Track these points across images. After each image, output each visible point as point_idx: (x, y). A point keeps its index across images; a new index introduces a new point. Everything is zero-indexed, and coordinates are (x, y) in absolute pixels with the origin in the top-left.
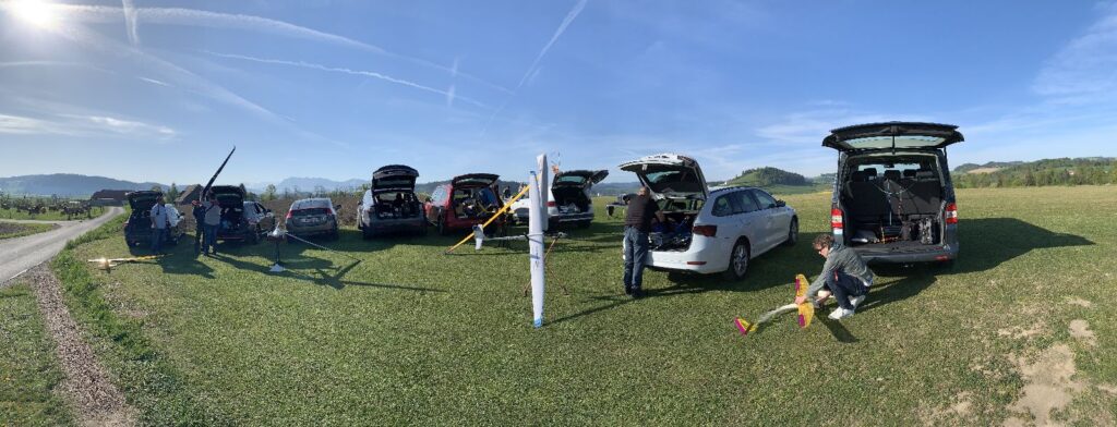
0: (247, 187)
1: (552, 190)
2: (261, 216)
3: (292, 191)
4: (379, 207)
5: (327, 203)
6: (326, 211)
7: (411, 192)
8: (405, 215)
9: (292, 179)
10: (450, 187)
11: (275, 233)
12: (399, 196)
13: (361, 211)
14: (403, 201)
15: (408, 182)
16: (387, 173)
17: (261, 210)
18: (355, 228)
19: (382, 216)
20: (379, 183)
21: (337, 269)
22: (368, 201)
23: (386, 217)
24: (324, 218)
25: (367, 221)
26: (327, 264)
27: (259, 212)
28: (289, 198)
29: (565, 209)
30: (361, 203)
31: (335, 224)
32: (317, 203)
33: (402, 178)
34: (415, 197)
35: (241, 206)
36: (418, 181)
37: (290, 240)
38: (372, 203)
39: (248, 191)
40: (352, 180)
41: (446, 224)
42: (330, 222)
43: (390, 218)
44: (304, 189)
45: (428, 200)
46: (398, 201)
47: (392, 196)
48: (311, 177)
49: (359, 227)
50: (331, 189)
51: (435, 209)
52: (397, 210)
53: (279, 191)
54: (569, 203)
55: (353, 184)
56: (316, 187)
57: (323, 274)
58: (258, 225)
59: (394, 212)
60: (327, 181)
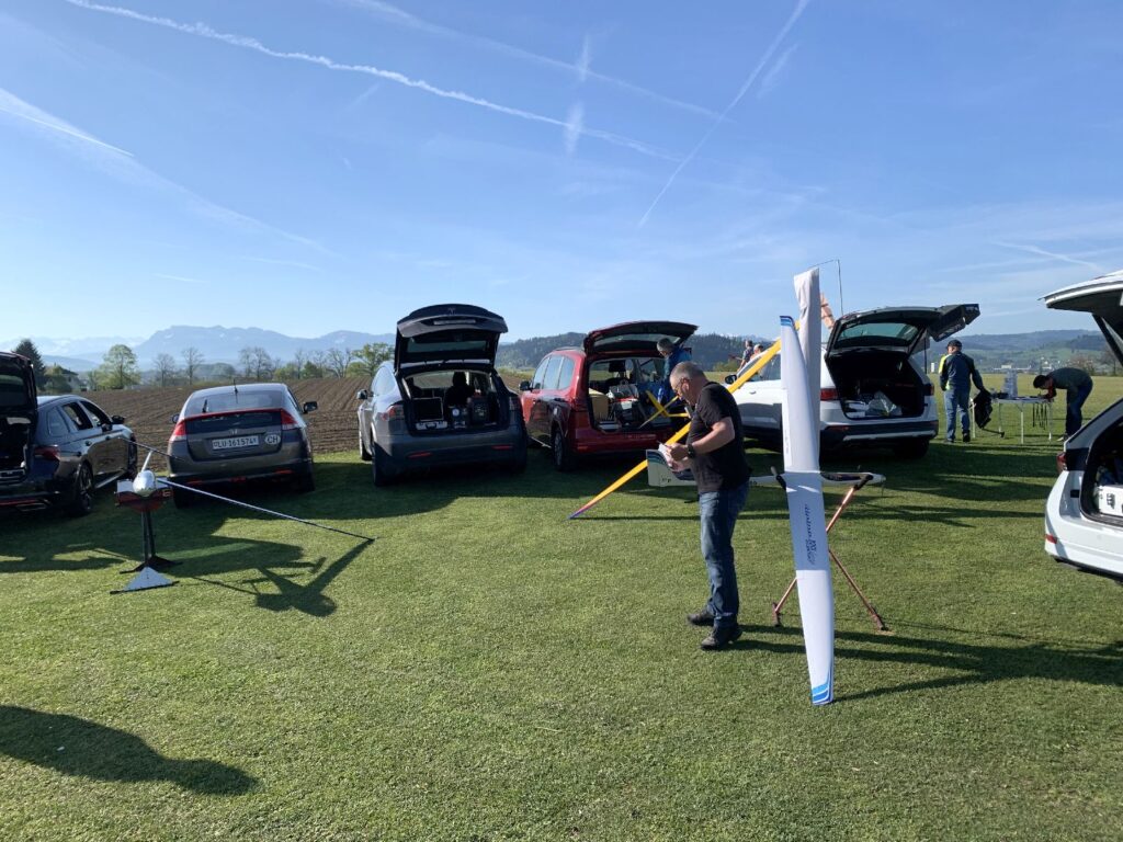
0: (42, 350)
1: (828, 359)
2: (96, 436)
3: (180, 362)
4: (413, 408)
5: (277, 396)
6: (278, 416)
7: (490, 368)
8: (475, 425)
9: (178, 332)
10: (577, 354)
11: (140, 483)
12: (459, 378)
13: (368, 415)
14: (470, 390)
15: (480, 344)
16: (429, 323)
17: (94, 419)
18: (355, 457)
19: (420, 427)
20: (412, 348)
21: (316, 566)
22: (386, 391)
23: (431, 432)
24: (273, 438)
25: (384, 440)
26: (288, 554)
27: (86, 424)
28: (173, 386)
29: (862, 408)
30: (367, 396)
31: (303, 451)
32: (250, 398)
33: (466, 335)
34: (499, 383)
35: (29, 407)
36: (503, 339)
37: (181, 500)
38: (396, 393)
39: (48, 364)
40: (337, 335)
41: (569, 443)
42: (290, 447)
43: (440, 432)
44: (211, 356)
45: (526, 386)
46: (458, 392)
47: (443, 379)
48: (227, 326)
49: (366, 456)
50: (284, 358)
51: (544, 407)
52: (456, 412)
53: (145, 364)
54: (868, 394)
55: (340, 345)
56: (246, 353)
57: (279, 580)
58: (87, 463)
59: (449, 417)
60: (273, 336)
